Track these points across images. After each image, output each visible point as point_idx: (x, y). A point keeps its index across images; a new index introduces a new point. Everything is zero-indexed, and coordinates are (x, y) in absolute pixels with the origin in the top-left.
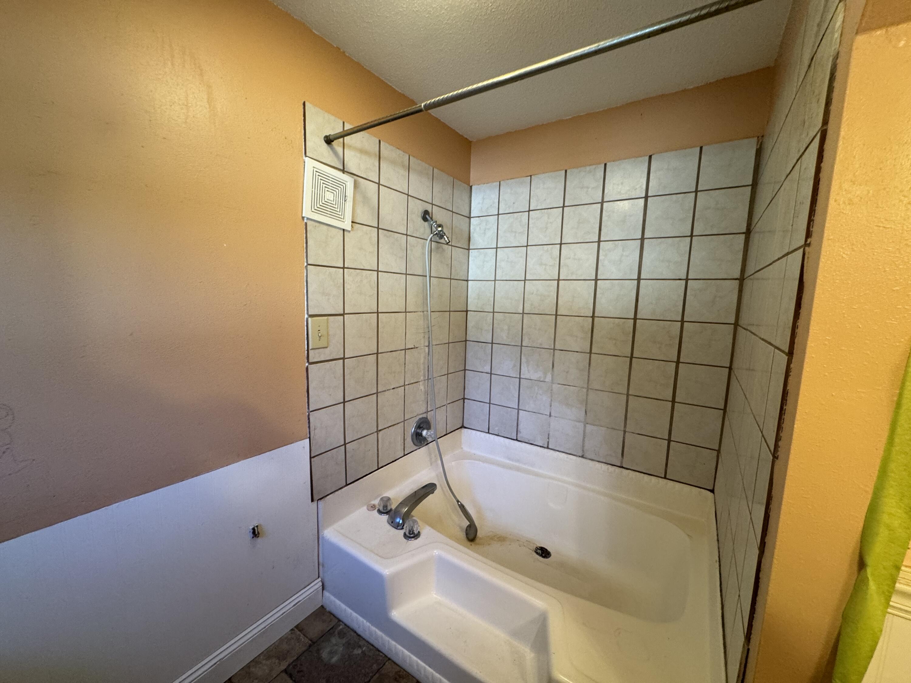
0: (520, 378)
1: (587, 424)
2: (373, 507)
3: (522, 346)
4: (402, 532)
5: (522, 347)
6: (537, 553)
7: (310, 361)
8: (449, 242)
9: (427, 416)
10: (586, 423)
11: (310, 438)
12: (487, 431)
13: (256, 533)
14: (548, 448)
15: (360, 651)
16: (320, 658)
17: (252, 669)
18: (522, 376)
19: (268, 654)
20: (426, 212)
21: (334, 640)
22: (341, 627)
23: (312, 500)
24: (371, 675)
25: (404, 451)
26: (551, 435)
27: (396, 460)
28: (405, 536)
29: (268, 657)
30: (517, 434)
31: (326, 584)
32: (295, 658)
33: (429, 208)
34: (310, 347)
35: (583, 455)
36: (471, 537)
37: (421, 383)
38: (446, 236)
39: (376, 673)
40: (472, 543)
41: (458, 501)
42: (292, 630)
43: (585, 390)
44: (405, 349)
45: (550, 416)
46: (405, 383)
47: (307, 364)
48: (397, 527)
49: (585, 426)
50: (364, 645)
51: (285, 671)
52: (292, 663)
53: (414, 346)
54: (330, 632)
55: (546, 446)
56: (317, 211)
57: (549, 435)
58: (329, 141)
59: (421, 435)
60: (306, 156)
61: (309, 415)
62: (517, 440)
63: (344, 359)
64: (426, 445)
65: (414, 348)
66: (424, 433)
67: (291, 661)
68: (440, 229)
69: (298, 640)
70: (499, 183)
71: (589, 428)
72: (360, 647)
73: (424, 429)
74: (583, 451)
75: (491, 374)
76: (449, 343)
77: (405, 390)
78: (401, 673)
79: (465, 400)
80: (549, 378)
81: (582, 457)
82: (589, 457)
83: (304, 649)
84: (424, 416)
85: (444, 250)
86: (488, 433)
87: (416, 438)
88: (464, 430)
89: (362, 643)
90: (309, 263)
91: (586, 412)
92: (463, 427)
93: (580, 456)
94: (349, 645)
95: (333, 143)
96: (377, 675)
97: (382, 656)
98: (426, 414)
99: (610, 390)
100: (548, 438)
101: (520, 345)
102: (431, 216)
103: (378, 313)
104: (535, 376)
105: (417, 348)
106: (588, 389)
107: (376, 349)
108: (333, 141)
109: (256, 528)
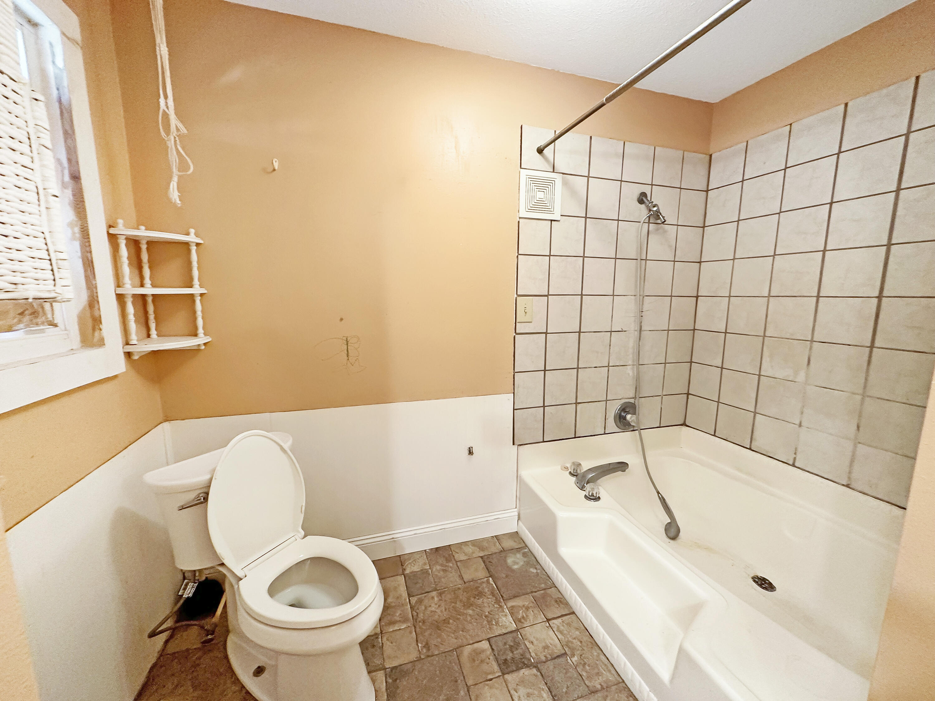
0: (759, 375)
1: (859, 443)
2: (567, 468)
3: (764, 336)
4: (584, 493)
5: (766, 338)
6: (754, 581)
7: (517, 332)
8: (665, 221)
9: (635, 402)
10: (857, 442)
11: (514, 393)
12: (713, 434)
13: (471, 452)
14: (793, 465)
15: (535, 571)
16: (505, 561)
17: (463, 547)
18: (762, 373)
19: (475, 543)
20: (644, 194)
21: (519, 556)
22: (526, 550)
23: (514, 444)
24: (538, 589)
25: (605, 429)
26: (799, 450)
27: (594, 435)
28: (586, 496)
29: (474, 545)
30: (751, 442)
31: (521, 516)
32: (490, 553)
33: (647, 189)
34: (517, 321)
35: (849, 484)
36: (672, 534)
37: (629, 367)
38: (662, 216)
39: (543, 590)
40: (672, 541)
41: (658, 493)
42: (492, 537)
43: (859, 398)
44: (611, 332)
45: (800, 425)
46: (609, 363)
47: (514, 334)
48: (582, 488)
49: (855, 446)
50: (539, 569)
51: (482, 557)
52: (487, 555)
53: (622, 329)
54: (518, 550)
55: (791, 463)
56: (530, 210)
57: (796, 449)
58: (540, 151)
59: (625, 418)
60: (521, 168)
61: (514, 375)
62: (750, 449)
63: (546, 333)
64: (632, 431)
65: (622, 331)
66: (629, 417)
67: (487, 554)
68: (655, 209)
69: (495, 545)
70: (746, 144)
71: (862, 450)
72: (536, 569)
73: (629, 414)
74: (849, 478)
75: (722, 368)
76: (668, 330)
77: (608, 370)
78: (562, 600)
79: (690, 396)
80: (801, 377)
81: (848, 486)
82: (860, 489)
83: (497, 551)
84: (632, 401)
85: (665, 231)
86: (714, 435)
87: (620, 421)
88: (684, 428)
89: (538, 567)
90: (519, 253)
91: (858, 427)
92: (684, 424)
93: (843, 485)
94: (528, 564)
95: (544, 151)
96: (542, 592)
97: (550, 582)
98: (633, 399)
99: (905, 401)
100: (795, 454)
101: (762, 334)
102: (649, 199)
103: (582, 295)
104: (780, 374)
105: (625, 331)
106: (864, 396)
107: (579, 327)
108: (543, 150)
109: (471, 448)
